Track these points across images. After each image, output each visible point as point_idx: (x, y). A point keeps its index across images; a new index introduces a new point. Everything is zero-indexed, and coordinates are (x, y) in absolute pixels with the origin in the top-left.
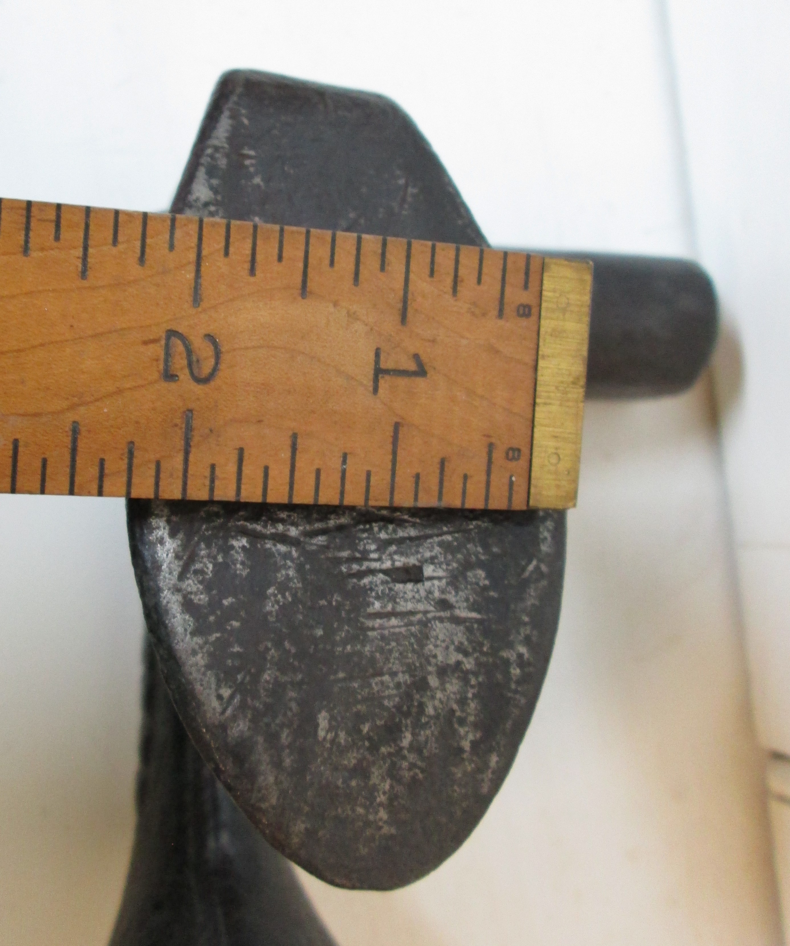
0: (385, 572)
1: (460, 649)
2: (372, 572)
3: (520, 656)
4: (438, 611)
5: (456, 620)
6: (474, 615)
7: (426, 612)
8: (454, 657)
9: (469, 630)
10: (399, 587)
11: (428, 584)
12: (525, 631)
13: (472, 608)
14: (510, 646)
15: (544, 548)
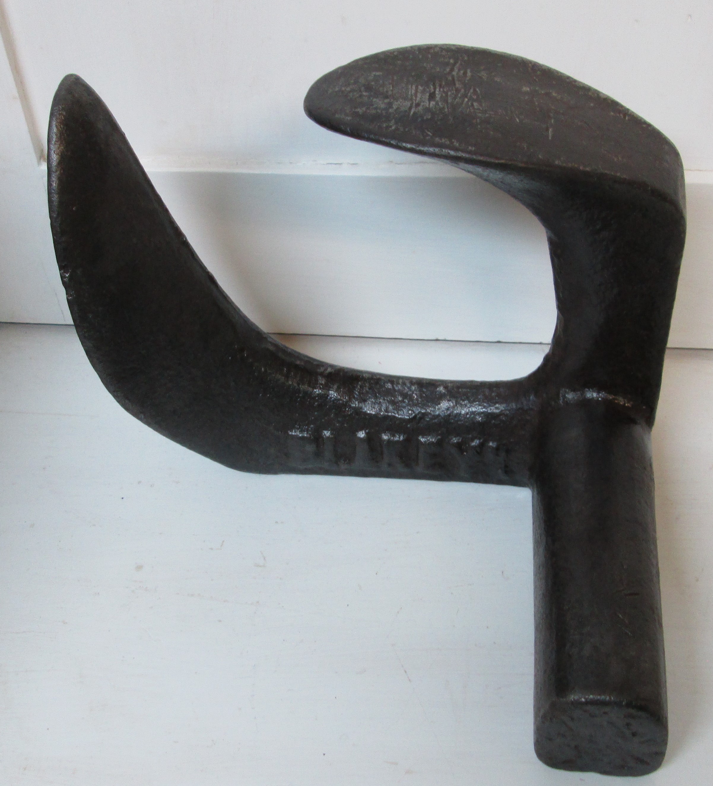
0: (434, 92)
1: (398, 108)
2: (435, 89)
3: (391, 127)
4: (415, 103)
5: (410, 108)
6: (412, 113)
7: (416, 100)
8: (395, 107)
9: (406, 111)
10: (428, 94)
11: (428, 102)
12: (402, 129)
13: (414, 113)
14: (396, 123)
15: (437, 140)
